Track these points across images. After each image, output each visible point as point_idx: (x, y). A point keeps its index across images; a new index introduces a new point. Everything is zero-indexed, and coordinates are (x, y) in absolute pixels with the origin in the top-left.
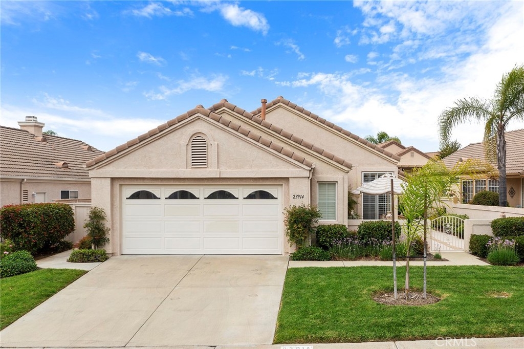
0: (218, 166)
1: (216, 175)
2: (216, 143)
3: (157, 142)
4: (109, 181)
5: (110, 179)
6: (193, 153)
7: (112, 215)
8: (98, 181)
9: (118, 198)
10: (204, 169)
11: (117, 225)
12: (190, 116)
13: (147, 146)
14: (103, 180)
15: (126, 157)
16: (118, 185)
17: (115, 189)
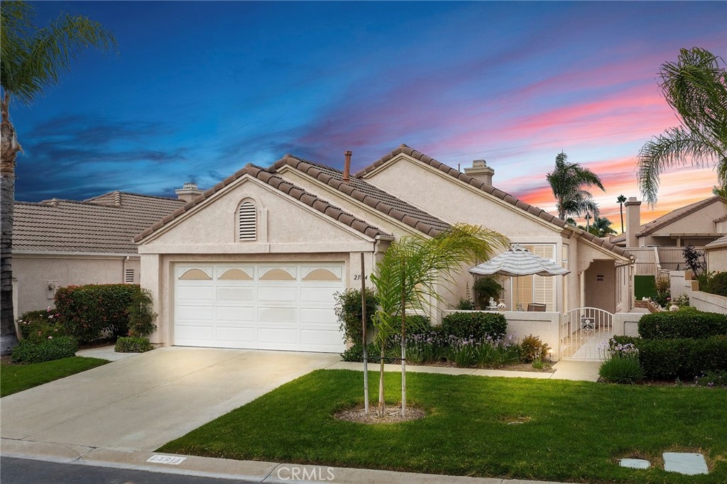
0: (268, 238)
1: (266, 250)
2: (266, 210)
3: (204, 211)
4: (157, 258)
5: (158, 256)
6: (242, 223)
7: (161, 298)
8: (147, 257)
9: (168, 278)
10: (252, 243)
11: (166, 310)
12: (237, 178)
13: (195, 216)
14: (151, 257)
15: (173, 230)
16: (168, 263)
17: (165, 267)
